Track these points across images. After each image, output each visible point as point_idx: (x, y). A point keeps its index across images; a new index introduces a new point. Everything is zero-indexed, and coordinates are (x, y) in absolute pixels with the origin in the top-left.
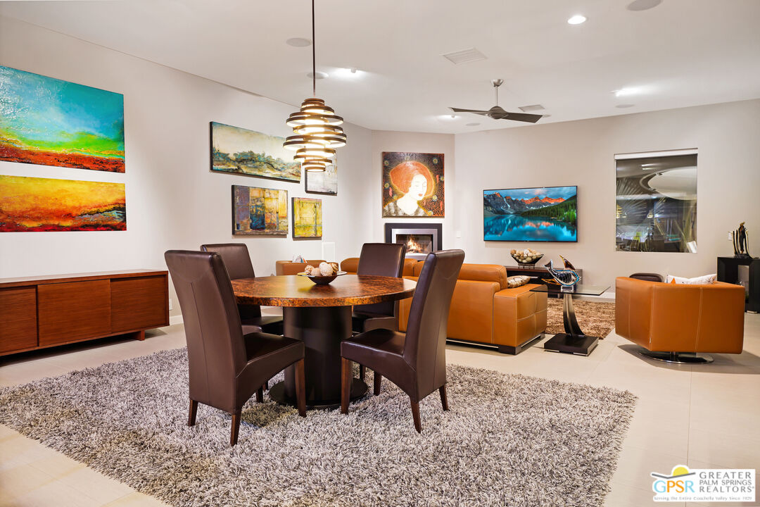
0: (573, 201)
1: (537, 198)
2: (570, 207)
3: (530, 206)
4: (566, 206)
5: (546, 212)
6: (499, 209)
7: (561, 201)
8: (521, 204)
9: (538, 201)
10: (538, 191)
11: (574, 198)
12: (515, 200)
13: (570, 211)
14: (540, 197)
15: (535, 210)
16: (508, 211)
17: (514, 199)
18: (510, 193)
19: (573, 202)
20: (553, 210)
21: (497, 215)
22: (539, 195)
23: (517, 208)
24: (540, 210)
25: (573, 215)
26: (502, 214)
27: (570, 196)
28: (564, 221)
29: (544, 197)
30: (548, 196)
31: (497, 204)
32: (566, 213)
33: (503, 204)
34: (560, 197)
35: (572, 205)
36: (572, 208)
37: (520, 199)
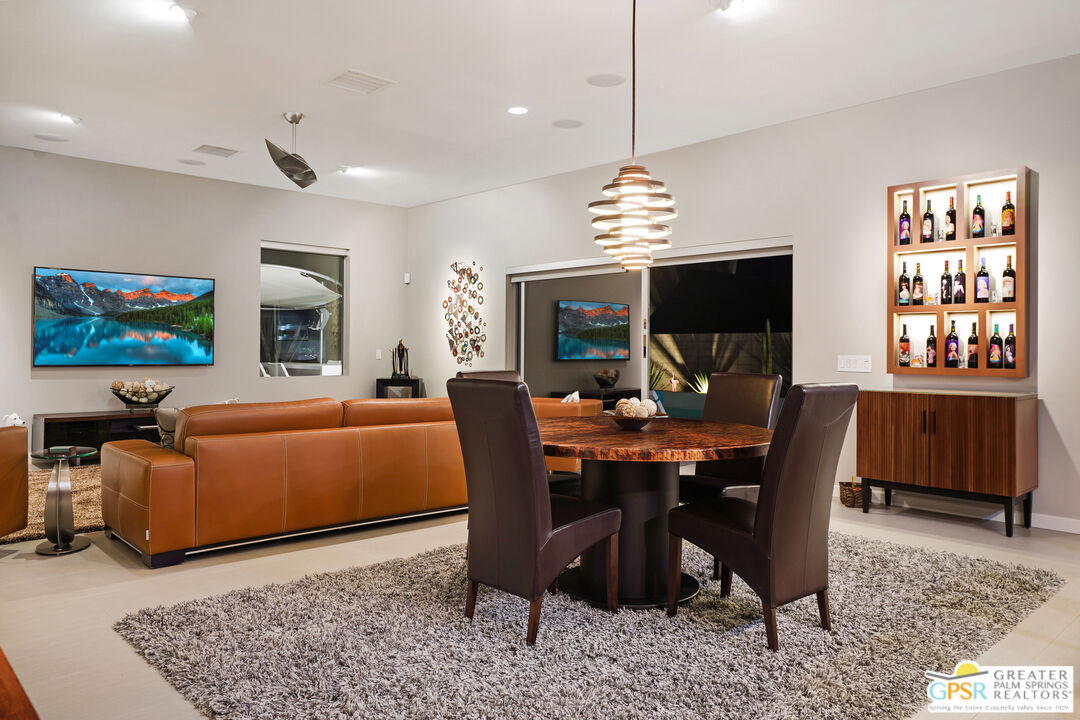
0: (209, 300)
1: (146, 291)
2: (204, 309)
3: (133, 303)
4: (196, 308)
5: (164, 314)
6: (69, 305)
7: (188, 299)
8: (116, 298)
9: (149, 295)
10: (148, 280)
11: (211, 294)
12: (104, 292)
13: (203, 315)
14: (152, 289)
15: (143, 312)
16: (89, 310)
17: (101, 289)
18: (93, 277)
19: (207, 301)
20: (176, 313)
21: (65, 317)
22: (151, 285)
23: (109, 306)
24: (153, 312)
25: (208, 323)
26: (76, 315)
27: (203, 292)
28: (195, 331)
29: (160, 289)
30: (166, 288)
31: (65, 295)
32: (197, 319)
33: (79, 296)
34: (187, 292)
35: (207, 307)
36: (207, 311)
37: (113, 290)
